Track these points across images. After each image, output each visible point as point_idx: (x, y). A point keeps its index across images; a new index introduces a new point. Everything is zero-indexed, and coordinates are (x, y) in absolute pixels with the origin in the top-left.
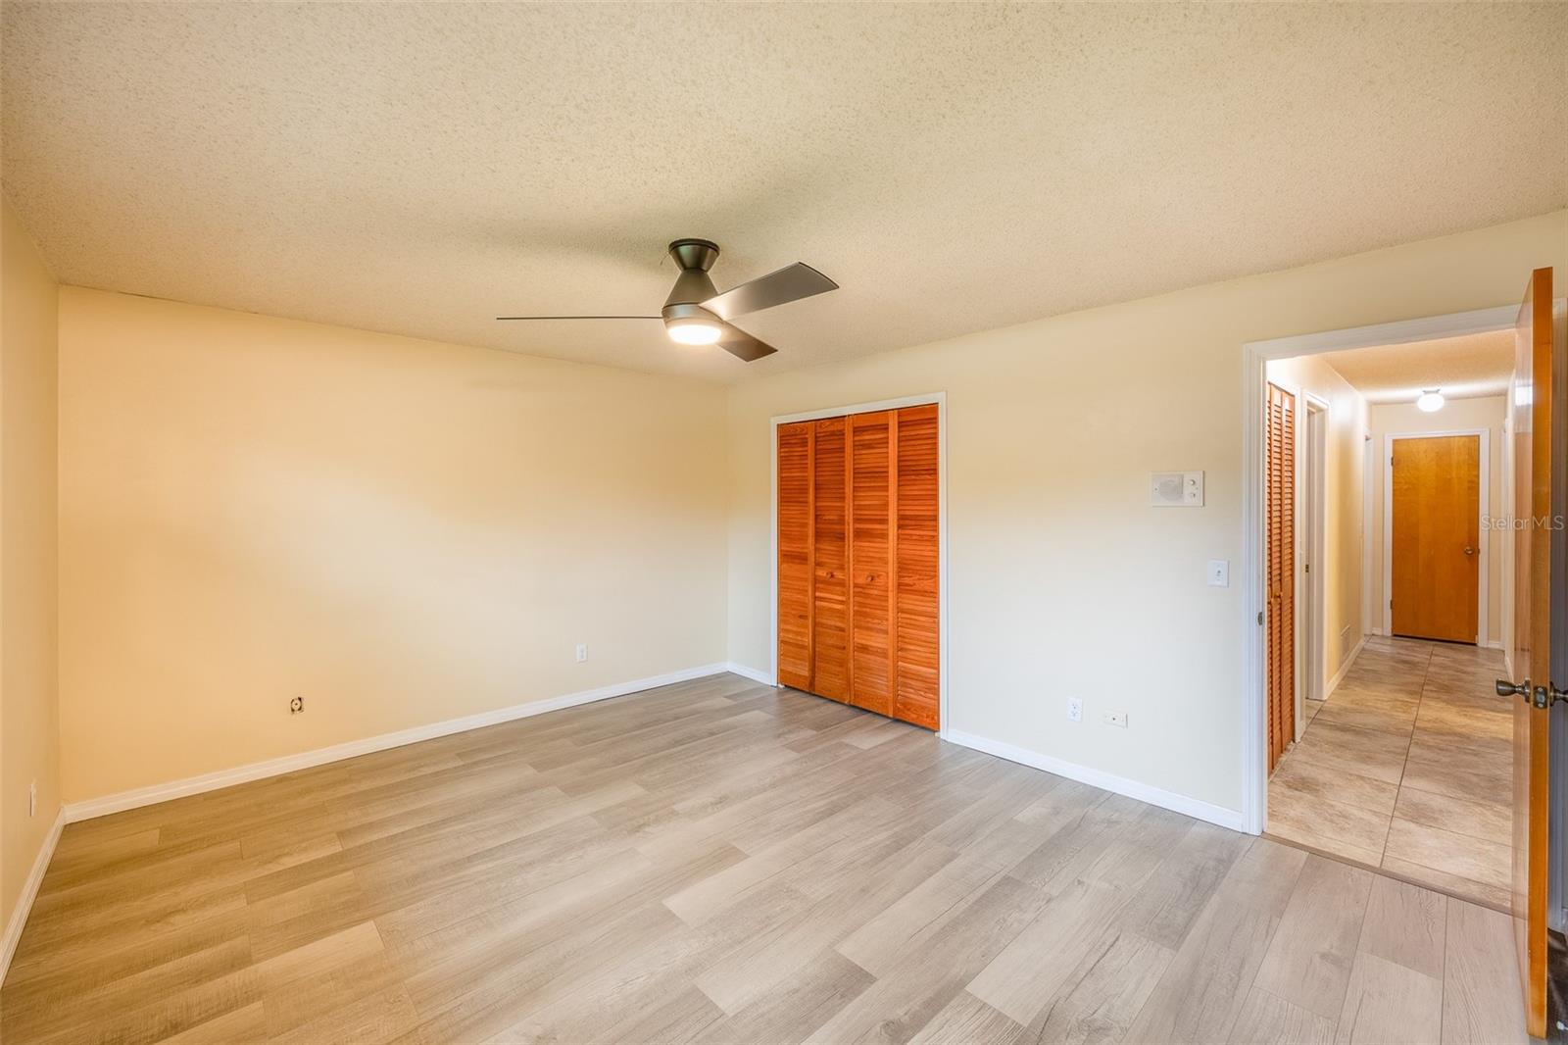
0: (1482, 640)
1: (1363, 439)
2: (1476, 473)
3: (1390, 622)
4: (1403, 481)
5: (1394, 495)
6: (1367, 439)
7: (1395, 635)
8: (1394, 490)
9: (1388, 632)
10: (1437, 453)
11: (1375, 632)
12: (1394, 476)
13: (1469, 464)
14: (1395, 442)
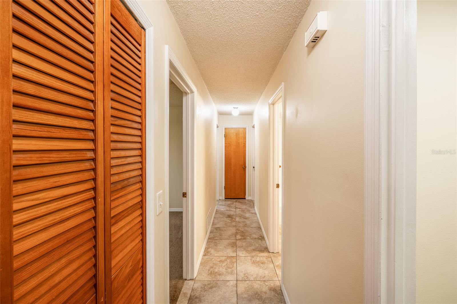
0: (247, 197)
1: (216, 126)
2: (245, 141)
3: (224, 194)
4: (227, 143)
5: (225, 148)
6: (218, 127)
7: (225, 199)
8: (225, 146)
9: (224, 198)
10: (236, 133)
11: (220, 199)
12: (225, 141)
13: (244, 138)
14: (225, 128)
